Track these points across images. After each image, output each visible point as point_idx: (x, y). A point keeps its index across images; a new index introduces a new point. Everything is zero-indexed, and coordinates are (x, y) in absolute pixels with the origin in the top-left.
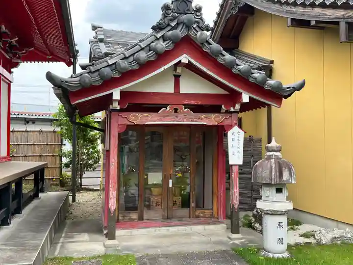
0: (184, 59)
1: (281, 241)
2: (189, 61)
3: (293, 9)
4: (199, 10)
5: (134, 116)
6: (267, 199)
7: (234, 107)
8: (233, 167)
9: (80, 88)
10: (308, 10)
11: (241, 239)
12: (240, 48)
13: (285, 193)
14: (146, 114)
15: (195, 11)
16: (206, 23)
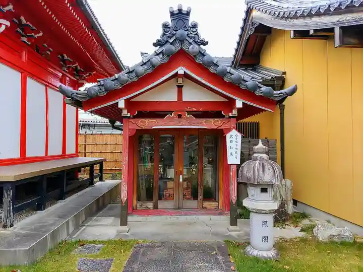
0: (181, 70)
1: (266, 239)
2: (185, 72)
3: (295, 21)
4: (195, 26)
5: (142, 122)
6: (253, 198)
7: (232, 112)
8: (231, 166)
9: (88, 98)
10: (308, 21)
11: (239, 231)
12: (261, 64)
13: (271, 193)
14: (152, 120)
15: (191, 27)
16: (202, 38)
